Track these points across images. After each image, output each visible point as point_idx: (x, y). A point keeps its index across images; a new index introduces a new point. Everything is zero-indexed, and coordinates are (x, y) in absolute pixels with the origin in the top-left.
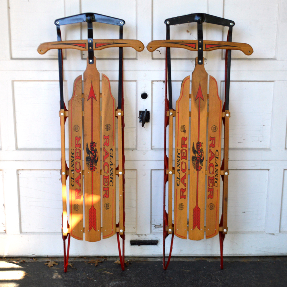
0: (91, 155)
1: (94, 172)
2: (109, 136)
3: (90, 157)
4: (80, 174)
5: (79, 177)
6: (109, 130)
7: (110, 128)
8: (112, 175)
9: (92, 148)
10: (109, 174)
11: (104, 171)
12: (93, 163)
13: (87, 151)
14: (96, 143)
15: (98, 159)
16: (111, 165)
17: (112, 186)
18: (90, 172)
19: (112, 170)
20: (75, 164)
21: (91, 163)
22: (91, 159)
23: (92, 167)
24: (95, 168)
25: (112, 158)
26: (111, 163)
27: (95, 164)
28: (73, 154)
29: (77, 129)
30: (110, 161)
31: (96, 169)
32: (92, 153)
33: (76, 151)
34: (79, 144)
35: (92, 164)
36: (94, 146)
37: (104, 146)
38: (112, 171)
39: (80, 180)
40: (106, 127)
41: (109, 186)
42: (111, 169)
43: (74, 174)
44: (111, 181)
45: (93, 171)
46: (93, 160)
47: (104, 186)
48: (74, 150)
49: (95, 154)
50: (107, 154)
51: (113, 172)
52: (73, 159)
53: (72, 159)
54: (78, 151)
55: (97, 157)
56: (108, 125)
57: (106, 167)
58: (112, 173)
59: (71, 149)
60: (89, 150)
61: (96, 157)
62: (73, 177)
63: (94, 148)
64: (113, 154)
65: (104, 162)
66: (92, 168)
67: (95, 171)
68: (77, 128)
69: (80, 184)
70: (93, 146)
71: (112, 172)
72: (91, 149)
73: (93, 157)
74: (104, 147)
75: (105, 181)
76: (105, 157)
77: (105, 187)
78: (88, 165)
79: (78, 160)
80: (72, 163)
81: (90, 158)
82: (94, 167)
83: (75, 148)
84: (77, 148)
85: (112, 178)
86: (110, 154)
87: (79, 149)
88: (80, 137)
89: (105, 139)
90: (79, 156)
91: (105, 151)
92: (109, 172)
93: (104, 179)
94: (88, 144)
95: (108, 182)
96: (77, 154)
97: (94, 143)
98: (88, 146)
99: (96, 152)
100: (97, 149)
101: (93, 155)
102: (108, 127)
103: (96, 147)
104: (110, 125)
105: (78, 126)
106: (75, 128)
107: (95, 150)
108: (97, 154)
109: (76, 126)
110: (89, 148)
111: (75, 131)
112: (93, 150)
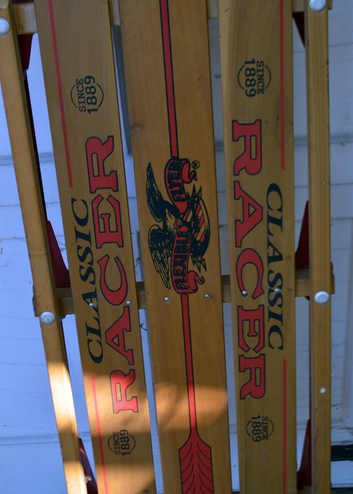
0: (171, 221)
1: (192, 297)
2: (259, 121)
3: (171, 233)
4: (127, 308)
5: (126, 323)
6: (262, 91)
7: (266, 81)
8: (279, 301)
9: (177, 189)
10: (263, 300)
11: (242, 287)
12: (185, 259)
13: (150, 205)
14: (196, 165)
15: (207, 235)
16: (271, 259)
17: (281, 348)
18: (172, 298)
19: (279, 282)
20: (96, 267)
21: (176, 257)
22: (172, 242)
23: (183, 274)
24: (195, 281)
25: (278, 227)
26: (275, 249)
27: (194, 262)
28: (83, 222)
29: (92, 100)
30: (269, 244)
31: (202, 281)
32: (175, 212)
33: (95, 211)
34: (107, 172)
35: (180, 261)
36: (185, 178)
37: (236, 174)
38: (280, 287)
39: (126, 334)
40: (243, 78)
41: (266, 350)
42: (272, 279)
43: (97, 310)
44: (275, 329)
45: (186, 294)
46: (186, 242)
47: (242, 352)
48: (85, 202)
49: (195, 217)
50: (252, 210)
51: (283, 292)
52: (84, 244)
53: (79, 248)
54: (105, 207)
55: (202, 230)
56: (254, 66)
57: (250, 272)
58: (279, 295)
59: (73, 200)
60: (160, 197)
61: (198, 231)
62: (94, 325)
63: (188, 188)
64: (280, 210)
65: (240, 250)
66: (183, 281)
67: (195, 291)
68: (92, 90)
69: (132, 350)
70: (179, 176)
71: (276, 290)
72: (172, 194)
73: (184, 229)
74: (237, 178)
75: (246, 330)
76: (242, 228)
77: (247, 355)
78: (160, 266)
79: (111, 249)
80: (83, 264)
81: (171, 236)
82: (191, 275)
83: (91, 192)
84: (99, 195)
85: (279, 317)
86: (265, 209)
87: (110, 195)
88: (111, 139)
89: (242, 140)
90: (116, 230)
91: (241, 197)
92: (264, 292)
93: (243, 320)
94: (153, 170)
95: (259, 336)
96: (101, 221)
97: (184, 162)
98: (154, 180)
99: (199, 203)
100: (200, 190)
101: (181, 219)
102: (255, 77)
103: (193, 180)
104: (265, 64)
105: (94, 82)
106: (79, 95)
107: (191, 195)
108: (203, 214)
109: (81, 82)
110: (159, 190)
111: (83, 107)
112: (183, 196)
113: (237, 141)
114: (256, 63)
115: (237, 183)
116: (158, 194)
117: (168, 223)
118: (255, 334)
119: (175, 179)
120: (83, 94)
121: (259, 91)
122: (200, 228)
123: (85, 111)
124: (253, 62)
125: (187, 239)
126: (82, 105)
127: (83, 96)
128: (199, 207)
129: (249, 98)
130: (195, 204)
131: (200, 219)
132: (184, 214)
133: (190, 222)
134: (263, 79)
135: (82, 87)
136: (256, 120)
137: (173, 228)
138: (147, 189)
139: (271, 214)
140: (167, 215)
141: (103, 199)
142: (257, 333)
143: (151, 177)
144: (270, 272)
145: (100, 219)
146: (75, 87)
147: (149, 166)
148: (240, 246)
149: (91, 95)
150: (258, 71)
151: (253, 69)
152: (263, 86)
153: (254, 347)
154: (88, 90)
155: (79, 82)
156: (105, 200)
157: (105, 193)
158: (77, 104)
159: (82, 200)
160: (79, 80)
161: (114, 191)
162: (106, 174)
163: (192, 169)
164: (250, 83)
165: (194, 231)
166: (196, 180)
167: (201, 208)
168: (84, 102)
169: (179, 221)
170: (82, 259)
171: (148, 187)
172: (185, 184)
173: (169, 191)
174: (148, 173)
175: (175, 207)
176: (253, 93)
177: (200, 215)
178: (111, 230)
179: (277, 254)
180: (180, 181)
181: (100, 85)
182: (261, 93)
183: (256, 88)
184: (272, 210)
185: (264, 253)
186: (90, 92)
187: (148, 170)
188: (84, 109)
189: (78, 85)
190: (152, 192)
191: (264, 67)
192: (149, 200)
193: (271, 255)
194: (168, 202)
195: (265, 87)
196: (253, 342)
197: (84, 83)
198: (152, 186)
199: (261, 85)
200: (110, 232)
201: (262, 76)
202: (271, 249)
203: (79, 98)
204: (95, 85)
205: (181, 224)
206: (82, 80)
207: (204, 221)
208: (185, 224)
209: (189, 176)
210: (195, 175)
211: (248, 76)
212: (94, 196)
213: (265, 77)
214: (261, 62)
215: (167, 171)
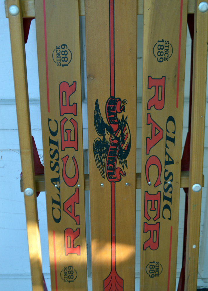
0: (108, 136)
1: (117, 184)
3: (107, 143)
4: (78, 189)
5: (75, 198)
6: (167, 59)
7: (170, 53)
8: (170, 189)
9: (113, 116)
10: (161, 188)
11: (148, 180)
12: (115, 160)
13: (96, 126)
14: (125, 102)
15: (129, 146)
16: (167, 163)
17: (170, 219)
18: (106, 184)
19: (171, 178)
20: (60, 162)
21: (109, 158)
22: (108, 149)
23: (113, 169)
24: (120, 174)
25: (172, 143)
26: (169, 157)
27: (120, 162)
28: (54, 134)
29: (65, 59)
30: (166, 153)
31: (125, 174)
32: (111, 131)
33: (62, 127)
34: (71, 104)
35: (112, 161)
36: (118, 109)
37: (149, 109)
38: (171, 181)
39: (76, 204)
40: (156, 50)
41: (161, 220)
42: (166, 175)
43: (59, 189)
44: (167, 207)
45: (114, 182)
46: (116, 149)
47: (146, 220)
48: (56, 122)
49: (122, 134)
50: (157, 132)
51: (173, 184)
52: (54, 147)
53: (51, 150)
54: (68, 125)
55: (126, 143)
56: (163, 44)
57: (153, 170)
58: (170, 186)
59: (49, 120)
60: (102, 121)
61: (124, 143)
62: (57, 199)
63: (119, 116)
64: (174, 133)
65: (148, 156)
66: (113, 174)
67: (120, 180)
68: (65, 53)
69: (79, 216)
70: (114, 109)
71: (169, 182)
72: (109, 119)
73: (116, 141)
74: (149, 112)
75: (149, 207)
76: (150, 143)
77: (149, 222)
78: (99, 164)
79: (70, 152)
80: (52, 160)
81: (107, 146)
82: (118, 170)
83: (61, 116)
84: (65, 117)
85: (170, 200)
86: (165, 131)
87: (72, 118)
88: (75, 83)
89: (153, 88)
90: (74, 140)
91: (151, 123)
92: (161, 183)
93: (148, 200)
94: (99, 104)
95: (157, 211)
96: (65, 133)
97: (118, 100)
98: (99, 110)
99: (125, 126)
100: (127, 118)
101: (114, 135)
102: (164, 51)
103: (123, 111)
104: (169, 43)
105: (67, 48)
106: (58, 56)
107: (121, 121)
108: (127, 133)
109: (59, 47)
110: (102, 116)
111: (60, 63)
112: (116, 121)
113: (151, 89)
114: (164, 42)
115: (149, 115)
116: (101, 119)
117: (106, 137)
118: (155, 209)
119: (111, 110)
120: (60, 55)
121: (165, 59)
122: (125, 141)
123: (60, 65)
124: (163, 41)
125: (117, 148)
126: (59, 62)
127: (59, 56)
128: (125, 128)
129: (159, 63)
130: (123, 126)
131: (125, 136)
132: (116, 132)
133: (119, 137)
134: (168, 52)
135: (60, 50)
136: (163, 77)
137: (109, 140)
138: (95, 115)
139: (168, 135)
140: (106, 132)
141: (68, 120)
142: (156, 209)
143: (97, 108)
144: (166, 171)
145: (65, 132)
146: (55, 51)
147: (97, 101)
148: (149, 154)
149: (64, 56)
150: (165, 47)
151: (162, 45)
152: (168, 56)
153: (153, 217)
154: (63, 53)
155: (58, 47)
156: (69, 121)
157: (69, 116)
158: (56, 61)
159: (55, 120)
160: (58, 46)
161: (74, 116)
162: (70, 105)
163: (122, 104)
164: (160, 54)
165: (121, 143)
166: (124, 111)
167: (126, 129)
168: (60, 60)
169: (113, 136)
170: (52, 157)
171: (95, 114)
172: (117, 114)
173: (108, 117)
174: (96, 106)
175: (111, 127)
176: (161, 60)
177: (125, 133)
178: (71, 140)
179: (170, 160)
180: (115, 111)
181: (70, 50)
182: (166, 60)
183: (163, 57)
184: (169, 132)
185: (163, 158)
186: (64, 54)
187: (96, 104)
188: (60, 64)
189: (57, 49)
190: (97, 118)
191: (169, 44)
192: (95, 122)
193: (167, 160)
194: (106, 124)
195: (169, 57)
196: (153, 214)
197: (61, 48)
198: (98, 113)
199: (166, 55)
200: (71, 141)
201: (168, 50)
202: (167, 156)
203: (57, 57)
204: (67, 50)
205: (114, 138)
206: (60, 46)
207: (128, 137)
208: (116, 138)
209: (120, 109)
210: (124, 108)
211: (159, 49)
212: (63, 118)
213: (169, 50)
214: (168, 41)
215: (107, 105)
